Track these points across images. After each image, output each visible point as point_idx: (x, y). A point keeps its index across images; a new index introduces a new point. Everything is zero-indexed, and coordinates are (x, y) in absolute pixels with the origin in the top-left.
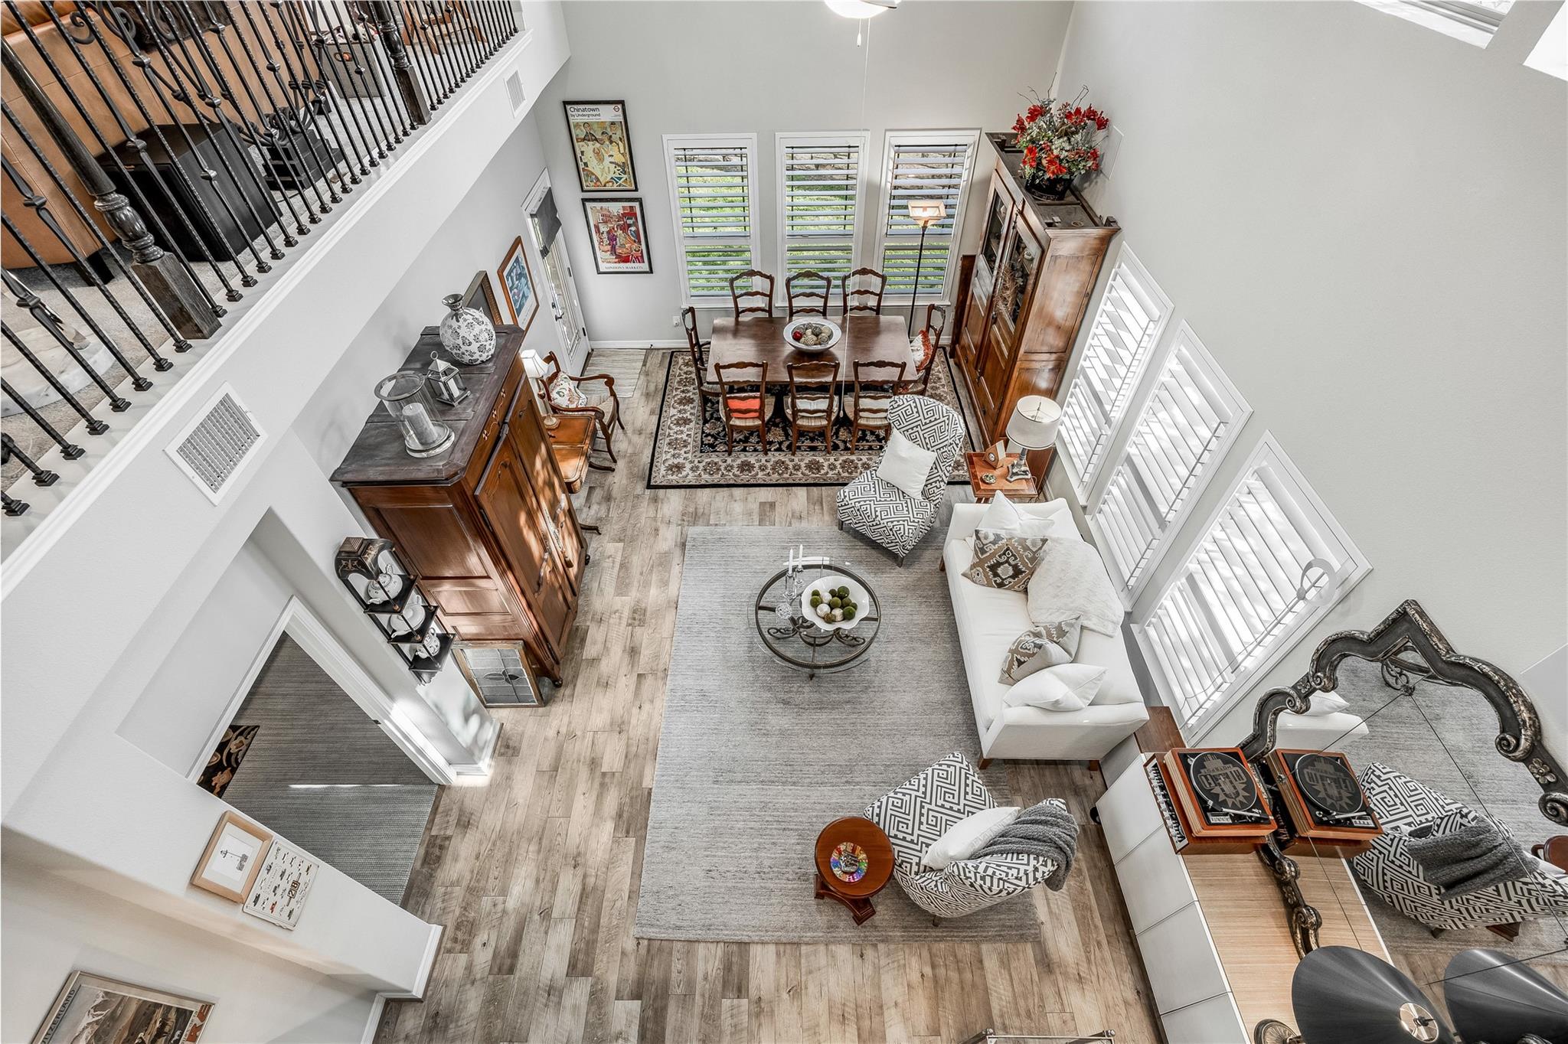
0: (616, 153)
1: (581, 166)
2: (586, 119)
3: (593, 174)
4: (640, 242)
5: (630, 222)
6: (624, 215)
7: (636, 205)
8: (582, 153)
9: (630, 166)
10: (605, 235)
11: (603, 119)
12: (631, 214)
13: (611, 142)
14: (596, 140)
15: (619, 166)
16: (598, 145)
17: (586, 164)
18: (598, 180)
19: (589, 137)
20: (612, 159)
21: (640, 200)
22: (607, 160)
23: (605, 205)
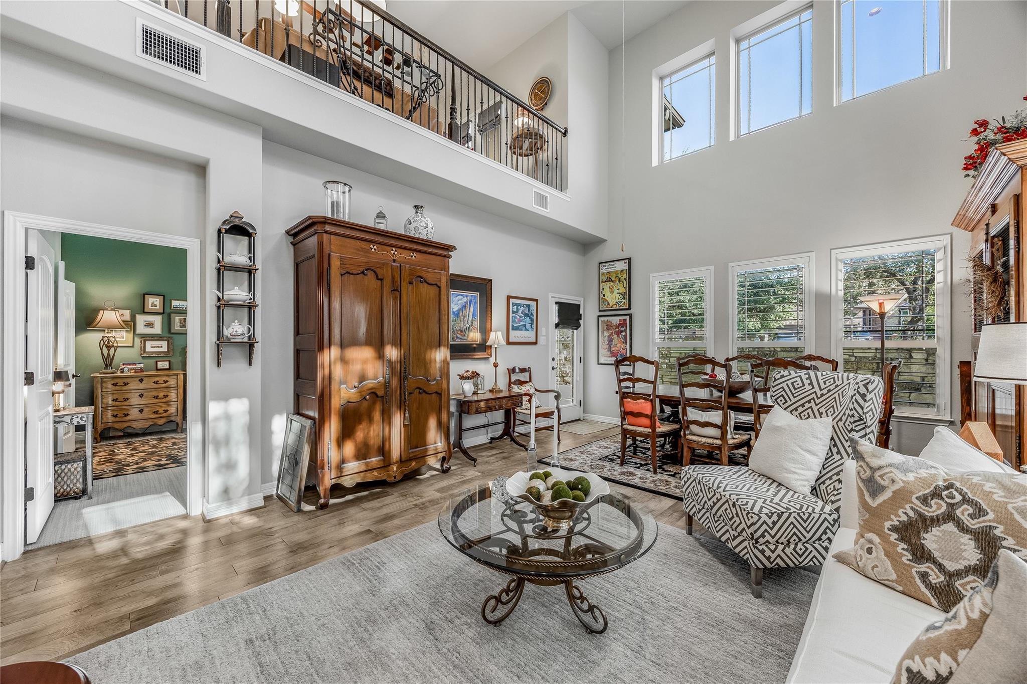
0: (621, 288)
1: (601, 296)
2: (608, 270)
3: (607, 301)
4: (626, 343)
5: (622, 329)
6: (620, 325)
7: (627, 318)
8: (603, 289)
9: (628, 295)
10: (606, 338)
11: (617, 269)
12: (623, 324)
13: (620, 281)
14: (612, 281)
15: (622, 295)
16: (612, 284)
17: (604, 295)
18: (609, 304)
19: (609, 280)
20: (618, 291)
21: (630, 316)
22: (616, 291)
23: (609, 318)
